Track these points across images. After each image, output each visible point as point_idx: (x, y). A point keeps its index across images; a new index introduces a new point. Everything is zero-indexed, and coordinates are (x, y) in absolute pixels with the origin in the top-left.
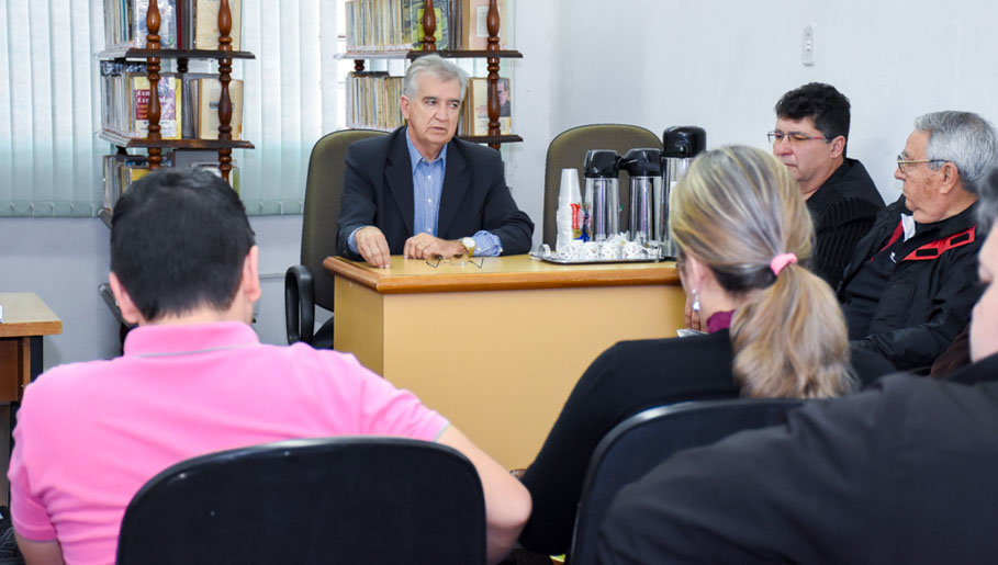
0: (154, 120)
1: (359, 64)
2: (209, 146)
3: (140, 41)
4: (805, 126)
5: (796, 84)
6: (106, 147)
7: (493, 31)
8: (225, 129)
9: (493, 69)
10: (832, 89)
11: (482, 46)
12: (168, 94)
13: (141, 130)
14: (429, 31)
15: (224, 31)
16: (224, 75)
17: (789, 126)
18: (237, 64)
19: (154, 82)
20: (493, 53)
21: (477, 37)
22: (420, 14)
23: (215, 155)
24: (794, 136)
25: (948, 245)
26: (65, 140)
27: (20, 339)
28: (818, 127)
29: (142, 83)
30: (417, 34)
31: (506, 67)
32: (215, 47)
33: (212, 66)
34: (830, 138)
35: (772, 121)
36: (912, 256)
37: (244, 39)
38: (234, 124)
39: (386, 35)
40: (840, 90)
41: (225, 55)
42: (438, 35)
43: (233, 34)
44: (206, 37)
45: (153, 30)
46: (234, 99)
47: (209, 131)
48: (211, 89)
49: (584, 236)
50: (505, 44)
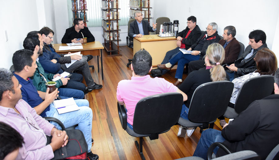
0: (109, 17)
1: (131, 8)
2: (116, 20)
3: (107, 8)
4: (190, 21)
5: (189, 16)
6: (102, 19)
7: (149, 5)
8: (117, 18)
9: (149, 9)
10: (194, 16)
11: (147, 7)
12: (111, 14)
13: (108, 18)
14: (141, 5)
15: (117, 6)
16: (117, 11)
17: (189, 22)
18: (119, 10)
19: (109, 13)
20: (149, 8)
21: (147, 6)
22: (140, 3)
23: (116, 21)
24: (190, 23)
25: (212, 38)
26: (98, 18)
27: (99, 50)
28: (192, 21)
29: (108, 13)
30: (140, 6)
31: (150, 9)
32: (116, 8)
33: (116, 10)
34: (194, 23)
35: (187, 21)
36: (208, 39)
37: (119, 7)
38: (118, 17)
39: (135, 6)
40: (195, 17)
41: (117, 9)
42: (142, 6)
43: (118, 6)
44: (115, 7)
45: (109, 6)
46: (118, 14)
47: (115, 18)
48: (115, 13)
49: (163, 33)
50: (150, 6)
